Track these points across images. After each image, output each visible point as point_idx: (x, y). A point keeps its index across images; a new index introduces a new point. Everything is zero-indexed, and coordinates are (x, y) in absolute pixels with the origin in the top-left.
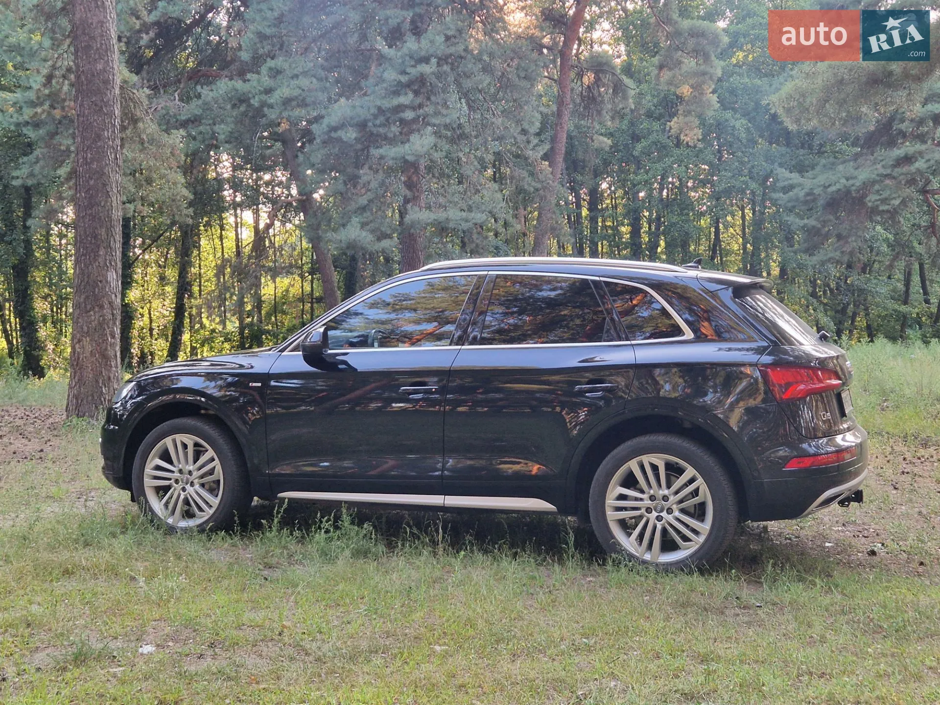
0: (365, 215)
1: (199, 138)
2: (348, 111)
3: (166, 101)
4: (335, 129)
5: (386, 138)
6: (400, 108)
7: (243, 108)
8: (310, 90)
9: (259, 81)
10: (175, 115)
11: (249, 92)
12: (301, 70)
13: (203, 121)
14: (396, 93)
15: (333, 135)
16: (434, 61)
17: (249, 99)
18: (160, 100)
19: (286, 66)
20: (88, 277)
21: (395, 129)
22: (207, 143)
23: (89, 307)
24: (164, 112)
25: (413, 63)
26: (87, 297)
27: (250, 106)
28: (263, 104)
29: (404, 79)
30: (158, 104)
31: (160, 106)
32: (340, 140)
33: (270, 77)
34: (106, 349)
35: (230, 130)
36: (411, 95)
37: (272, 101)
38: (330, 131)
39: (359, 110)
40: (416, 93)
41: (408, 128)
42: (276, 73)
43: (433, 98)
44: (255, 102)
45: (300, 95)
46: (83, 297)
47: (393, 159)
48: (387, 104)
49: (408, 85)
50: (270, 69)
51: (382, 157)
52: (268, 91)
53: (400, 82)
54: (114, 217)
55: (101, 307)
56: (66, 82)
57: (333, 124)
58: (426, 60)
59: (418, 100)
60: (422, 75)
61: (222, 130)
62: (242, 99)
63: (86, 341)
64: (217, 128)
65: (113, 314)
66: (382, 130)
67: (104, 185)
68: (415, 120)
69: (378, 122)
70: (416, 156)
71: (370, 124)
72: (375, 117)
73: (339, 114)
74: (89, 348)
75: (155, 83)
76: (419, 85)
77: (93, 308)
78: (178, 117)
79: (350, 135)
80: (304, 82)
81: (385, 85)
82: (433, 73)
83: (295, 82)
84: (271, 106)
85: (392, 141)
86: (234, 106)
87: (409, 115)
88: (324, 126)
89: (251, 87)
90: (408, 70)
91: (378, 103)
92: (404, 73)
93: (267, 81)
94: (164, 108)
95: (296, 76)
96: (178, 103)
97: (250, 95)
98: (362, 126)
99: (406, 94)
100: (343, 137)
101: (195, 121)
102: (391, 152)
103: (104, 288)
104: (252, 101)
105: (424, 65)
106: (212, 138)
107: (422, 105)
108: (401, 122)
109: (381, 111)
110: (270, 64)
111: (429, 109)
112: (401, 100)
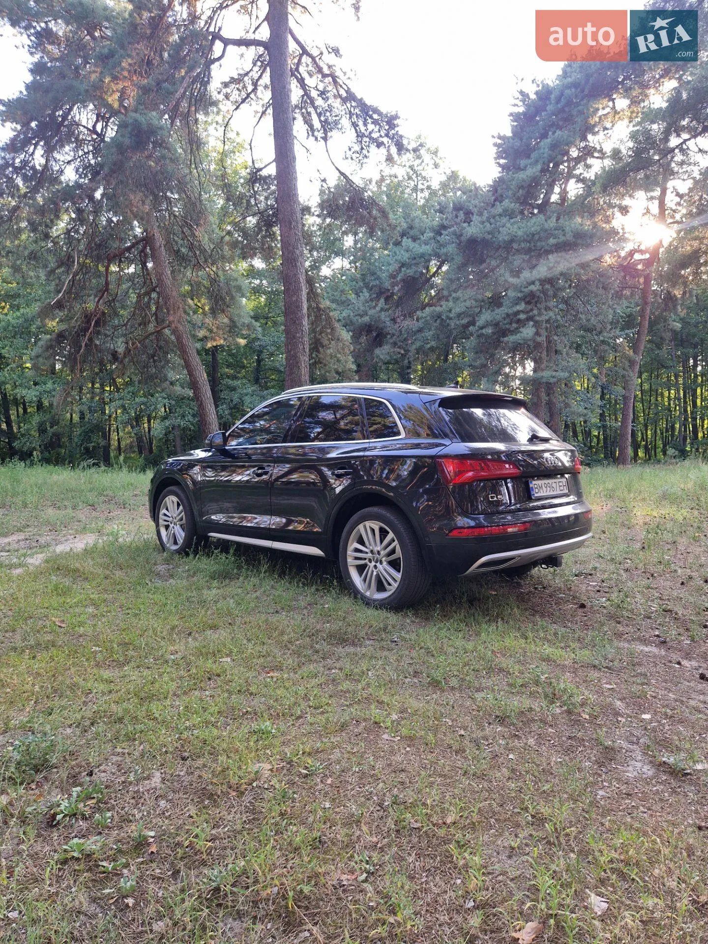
2: (490, 317)
4: (482, 328)
5: (510, 331)
6: (518, 312)
7: (438, 321)
8: (471, 308)
9: (447, 306)
12: (468, 297)
14: (516, 304)
15: (481, 331)
16: (537, 283)
17: (442, 316)
19: (461, 295)
21: (514, 325)
27: (442, 319)
28: (448, 318)
29: (519, 295)
32: (482, 334)
36: (524, 305)
37: (452, 316)
39: (496, 316)
40: (528, 303)
41: (522, 323)
42: (456, 299)
43: (538, 305)
44: (444, 317)
48: (510, 311)
49: (523, 299)
53: (518, 297)
57: (481, 325)
58: (533, 283)
59: (529, 307)
60: (531, 291)
62: (439, 316)
66: (508, 326)
68: (525, 319)
69: (506, 322)
71: (501, 323)
72: (504, 319)
73: (485, 320)
76: (530, 298)
79: (489, 331)
82: (538, 290)
83: (463, 304)
87: (522, 316)
90: (523, 290)
91: (506, 311)
92: (521, 292)
95: (465, 301)
98: (497, 325)
99: (521, 304)
100: (486, 332)
102: (511, 339)
105: (532, 286)
107: (532, 310)
108: (519, 321)
109: (508, 315)
110: (454, 295)
111: (535, 312)
112: (518, 308)
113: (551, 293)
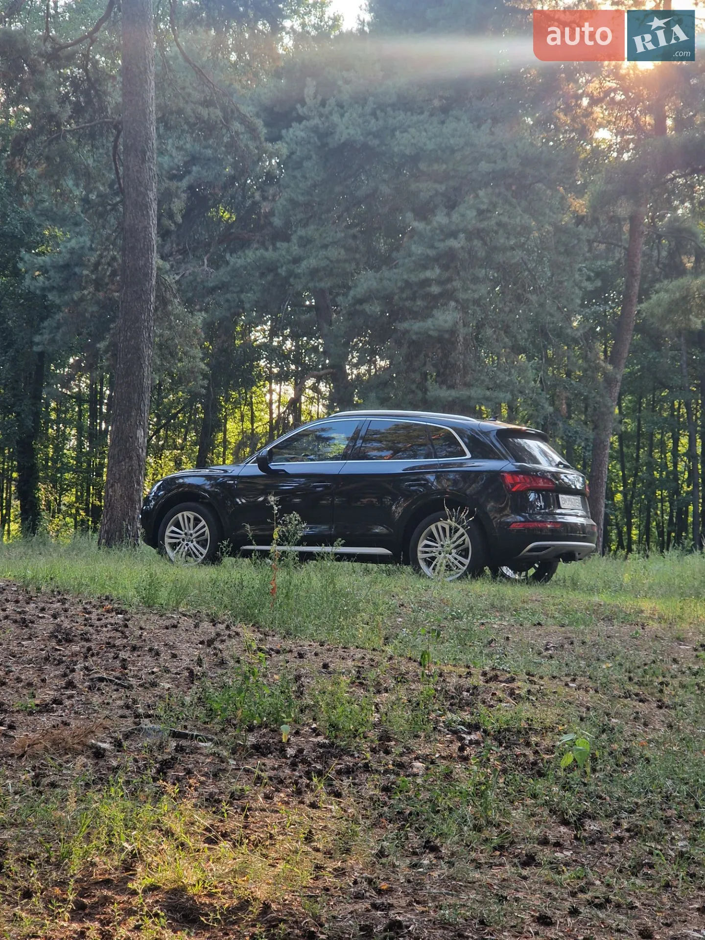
0: (386, 391)
1: (226, 305)
2: (375, 284)
3: (194, 267)
4: (360, 301)
5: (412, 312)
6: (427, 282)
7: (270, 278)
8: (338, 261)
9: (288, 251)
10: (202, 282)
11: (278, 261)
12: (331, 240)
13: (231, 289)
14: (425, 267)
15: (358, 307)
16: (462, 235)
17: (277, 268)
18: (189, 266)
19: (316, 235)
20: (122, 434)
21: (421, 303)
22: (233, 311)
23: (121, 458)
24: (191, 277)
25: (442, 237)
26: (120, 450)
27: (277, 274)
28: (291, 274)
29: (431, 253)
30: (186, 269)
31: (188, 272)
32: (363, 312)
33: (299, 246)
34: (132, 494)
35: (255, 298)
36: (438, 271)
37: (299, 271)
38: (354, 304)
39: (386, 283)
40: (445, 267)
41: (435, 302)
42: (306, 242)
43: (461, 273)
44: (283, 271)
45: (328, 266)
46: (117, 449)
47: (417, 333)
48: (413, 278)
49: (437, 259)
50: (301, 238)
51: (407, 332)
52: (297, 261)
53: (428, 256)
54: (145, 385)
55: (131, 458)
56: (110, 268)
57: (358, 296)
58: (454, 235)
59: (446, 275)
60: (451, 249)
61: (249, 297)
62: (271, 268)
63: (117, 486)
64: (243, 296)
65: (139, 465)
66: (408, 304)
67: (139, 358)
68: (441, 295)
69: (404, 296)
70: (439, 331)
71: (396, 297)
72: (402, 290)
73: (365, 286)
74: (119, 493)
75: (185, 247)
76: (447, 260)
77: (124, 460)
78: (206, 284)
79: (374, 308)
80: (334, 253)
81: (413, 258)
82: (462, 248)
83: (323, 253)
84: (297, 276)
85: (416, 315)
86: (262, 275)
87: (435, 289)
88: (350, 298)
89: (280, 255)
90: (437, 244)
91: (405, 277)
92: (432, 247)
93: (296, 250)
94: (193, 274)
95: (325, 247)
96: (207, 269)
97: (279, 265)
98: (387, 299)
99: (433, 269)
100: (367, 310)
101: (223, 287)
102: (415, 327)
103: (133, 442)
104: (279, 271)
105: (452, 240)
106: (238, 306)
107: (450, 280)
108: (427, 296)
109: (408, 284)
110: (301, 232)
111: (457, 284)
112: (428, 274)
113: (482, 254)
